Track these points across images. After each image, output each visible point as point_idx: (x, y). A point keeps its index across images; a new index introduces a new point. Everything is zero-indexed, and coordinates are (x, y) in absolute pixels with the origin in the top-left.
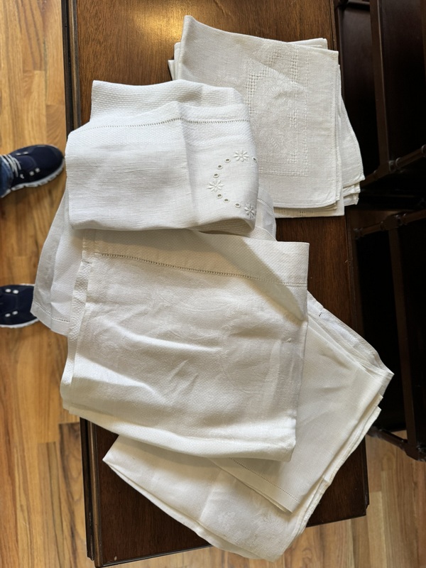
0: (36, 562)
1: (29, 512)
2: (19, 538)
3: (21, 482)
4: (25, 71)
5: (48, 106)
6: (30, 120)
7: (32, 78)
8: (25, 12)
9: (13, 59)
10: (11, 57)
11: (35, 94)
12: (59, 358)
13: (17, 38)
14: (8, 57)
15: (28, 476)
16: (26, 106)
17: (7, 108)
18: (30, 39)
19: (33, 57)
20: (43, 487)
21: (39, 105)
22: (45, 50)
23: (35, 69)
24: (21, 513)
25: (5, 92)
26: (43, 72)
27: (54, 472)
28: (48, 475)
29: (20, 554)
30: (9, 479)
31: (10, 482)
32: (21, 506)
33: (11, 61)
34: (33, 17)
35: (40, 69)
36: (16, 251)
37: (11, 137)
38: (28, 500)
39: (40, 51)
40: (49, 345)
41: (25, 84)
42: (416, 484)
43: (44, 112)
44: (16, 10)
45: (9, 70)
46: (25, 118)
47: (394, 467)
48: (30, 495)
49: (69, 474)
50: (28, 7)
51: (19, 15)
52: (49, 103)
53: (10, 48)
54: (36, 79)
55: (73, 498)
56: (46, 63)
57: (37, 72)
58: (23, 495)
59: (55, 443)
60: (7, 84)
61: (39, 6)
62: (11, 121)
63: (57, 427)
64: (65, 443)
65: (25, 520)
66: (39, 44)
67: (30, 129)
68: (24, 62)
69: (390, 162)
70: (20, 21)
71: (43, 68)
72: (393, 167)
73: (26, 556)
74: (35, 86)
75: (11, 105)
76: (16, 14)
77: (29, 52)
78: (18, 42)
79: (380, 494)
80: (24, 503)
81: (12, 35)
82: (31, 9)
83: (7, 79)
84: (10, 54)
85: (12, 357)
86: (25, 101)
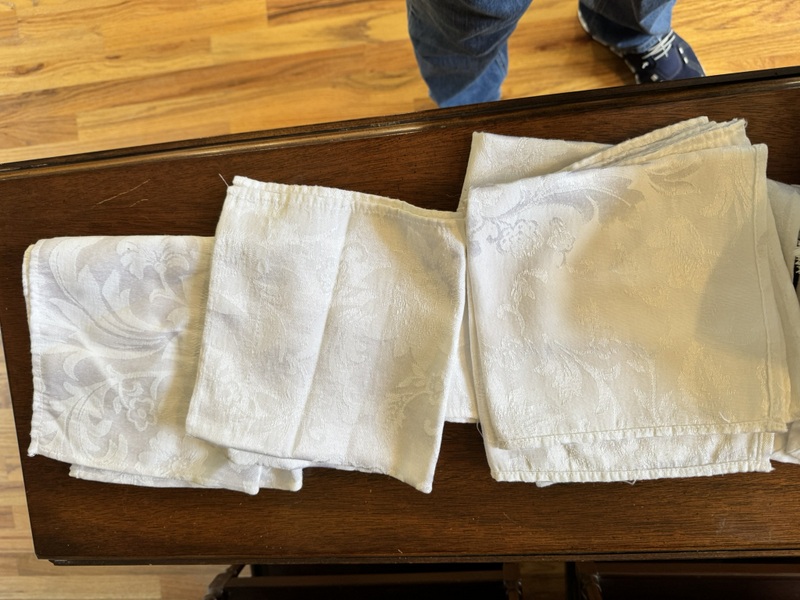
0: (90, 131)
1: (147, 117)
2: (118, 108)
3: (184, 105)
9: (791, 40)
15: (189, 114)
17: (708, 38)
24: (146, 108)
25: (736, 34)
29: (100, 111)
30: (186, 90)
31: (183, 91)
32: (154, 108)
33: (788, 38)
38: (162, 115)
41: (750, 61)
45: (773, 36)
48: (168, 117)
58: (171, 107)
60: (748, 35)
65: (137, 113)
73: (96, 118)
80: (159, 111)
83: (757, 34)
85: (341, 80)
86: (722, 64)
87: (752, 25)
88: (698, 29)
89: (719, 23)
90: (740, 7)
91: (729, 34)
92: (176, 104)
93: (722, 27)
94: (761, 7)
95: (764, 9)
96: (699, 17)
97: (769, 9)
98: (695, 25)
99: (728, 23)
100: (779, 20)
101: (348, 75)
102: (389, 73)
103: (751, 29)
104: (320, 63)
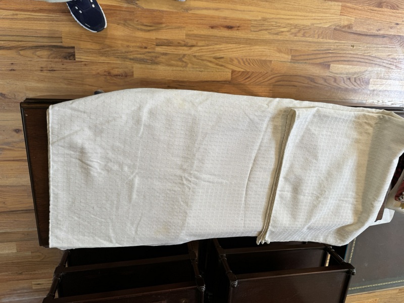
3: (35, 17)
4: (291, 50)
5: (271, 61)
6: (265, 50)
7: (287, 54)
8: (322, 54)
10: (299, 43)
11: (278, 55)
12: (119, 52)
13: (309, 48)
14: (300, 41)
15: (39, 22)
16: (272, 48)
18: (308, 55)
19: (299, 56)
20: (30, 31)
21: (272, 56)
22: (301, 63)
23: (292, 56)
24: (11, 14)
25: (281, 38)
26: (290, 61)
27: (41, 40)
28: (38, 36)
30: (37, 9)
31: (35, 9)
33: (297, 43)
34: (319, 58)
35: (291, 59)
36: (189, 32)
37: (256, 38)
39: (301, 60)
40: (128, 46)
41: (284, 49)
42: (21, 274)
43: (268, 59)
44: (324, 49)
45: (293, 41)
46: (265, 48)
47: (33, 260)
48: (24, 21)
49: (39, 49)
50: (325, 56)
51: (321, 50)
52: (272, 62)
53: (304, 43)
54: (286, 56)
55: (21, 50)
56: (294, 63)
57: (290, 57)
58: (27, 16)
59: (62, 42)
60: (285, 39)
61: (324, 62)
62: (264, 39)
63: (73, 45)
64: (61, 49)
66: (305, 60)
67: (260, 50)
68: (296, 50)
69: (225, 255)
70: (318, 50)
71: (292, 61)
72: (222, 256)
74: (283, 55)
75: (274, 40)
76: (322, 49)
77: (301, 54)
78: (307, 48)
79: (15, 251)
80: (19, 17)
81: (311, 45)
82: (324, 58)
83: (288, 39)
84: (301, 43)
85: (122, 22)
86: (275, 48)
87: (286, 35)
88: (269, 33)
89: (276, 32)
90: (284, 27)
91: (279, 37)
92: (30, 15)
93: (277, 34)
94: (291, 29)
95: (292, 30)
96: (270, 28)
97: (293, 31)
98: (268, 31)
99: (279, 33)
100: (296, 36)
101: (125, 20)
102: (145, 24)
103: (287, 37)
104: (112, 11)
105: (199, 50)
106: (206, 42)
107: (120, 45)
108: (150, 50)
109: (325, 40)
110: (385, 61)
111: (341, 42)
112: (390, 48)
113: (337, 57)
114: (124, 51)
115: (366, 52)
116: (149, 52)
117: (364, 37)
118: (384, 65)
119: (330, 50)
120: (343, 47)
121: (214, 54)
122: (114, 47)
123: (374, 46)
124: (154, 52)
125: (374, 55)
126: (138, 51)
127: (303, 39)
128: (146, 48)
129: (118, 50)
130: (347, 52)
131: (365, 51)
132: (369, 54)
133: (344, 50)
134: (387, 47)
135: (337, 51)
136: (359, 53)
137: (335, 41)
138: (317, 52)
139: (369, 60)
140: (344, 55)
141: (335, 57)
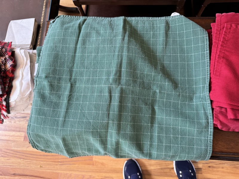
4: (93, 165)
6: (115, 165)
7: (96, 162)
10: (87, 170)
11: (104, 161)
12: (229, 164)
13: (78, 166)
14: (87, 172)
16: (109, 166)
18: (79, 161)
23: (92, 160)
26: (94, 156)
40: (223, 168)
44: (65, 165)
46: (114, 167)
51: (67, 164)
53: (83, 170)
54: (97, 160)
57: (94, 159)
62: (116, 174)
68: (89, 164)
70: (70, 164)
74: (100, 161)
75: (108, 173)
76: (67, 165)
78: (80, 166)
81: (77, 168)
84: (85, 170)
105: (168, 165)
106: (162, 171)
107: (229, 168)
108: (206, 165)
109: (65, 172)
110: (12, 155)
111: (51, 171)
112: (8, 165)
113: (54, 159)
114: (226, 164)
115: (28, 162)
116: (207, 163)
117: (32, 174)
118: (12, 152)
119: (60, 164)
120: (49, 167)
121: (157, 163)
122: (233, 167)
123: (22, 167)
124: (203, 163)
125: (22, 160)
126: (215, 164)
127: (84, 174)
128: (209, 167)
129: (230, 165)
130: (45, 162)
131: (30, 163)
132: (27, 160)
133: (48, 164)
134: (11, 166)
135: (54, 163)
136: (35, 161)
137: (56, 171)
138: (71, 163)
139: (25, 156)
140: (48, 160)
141: (56, 159)
